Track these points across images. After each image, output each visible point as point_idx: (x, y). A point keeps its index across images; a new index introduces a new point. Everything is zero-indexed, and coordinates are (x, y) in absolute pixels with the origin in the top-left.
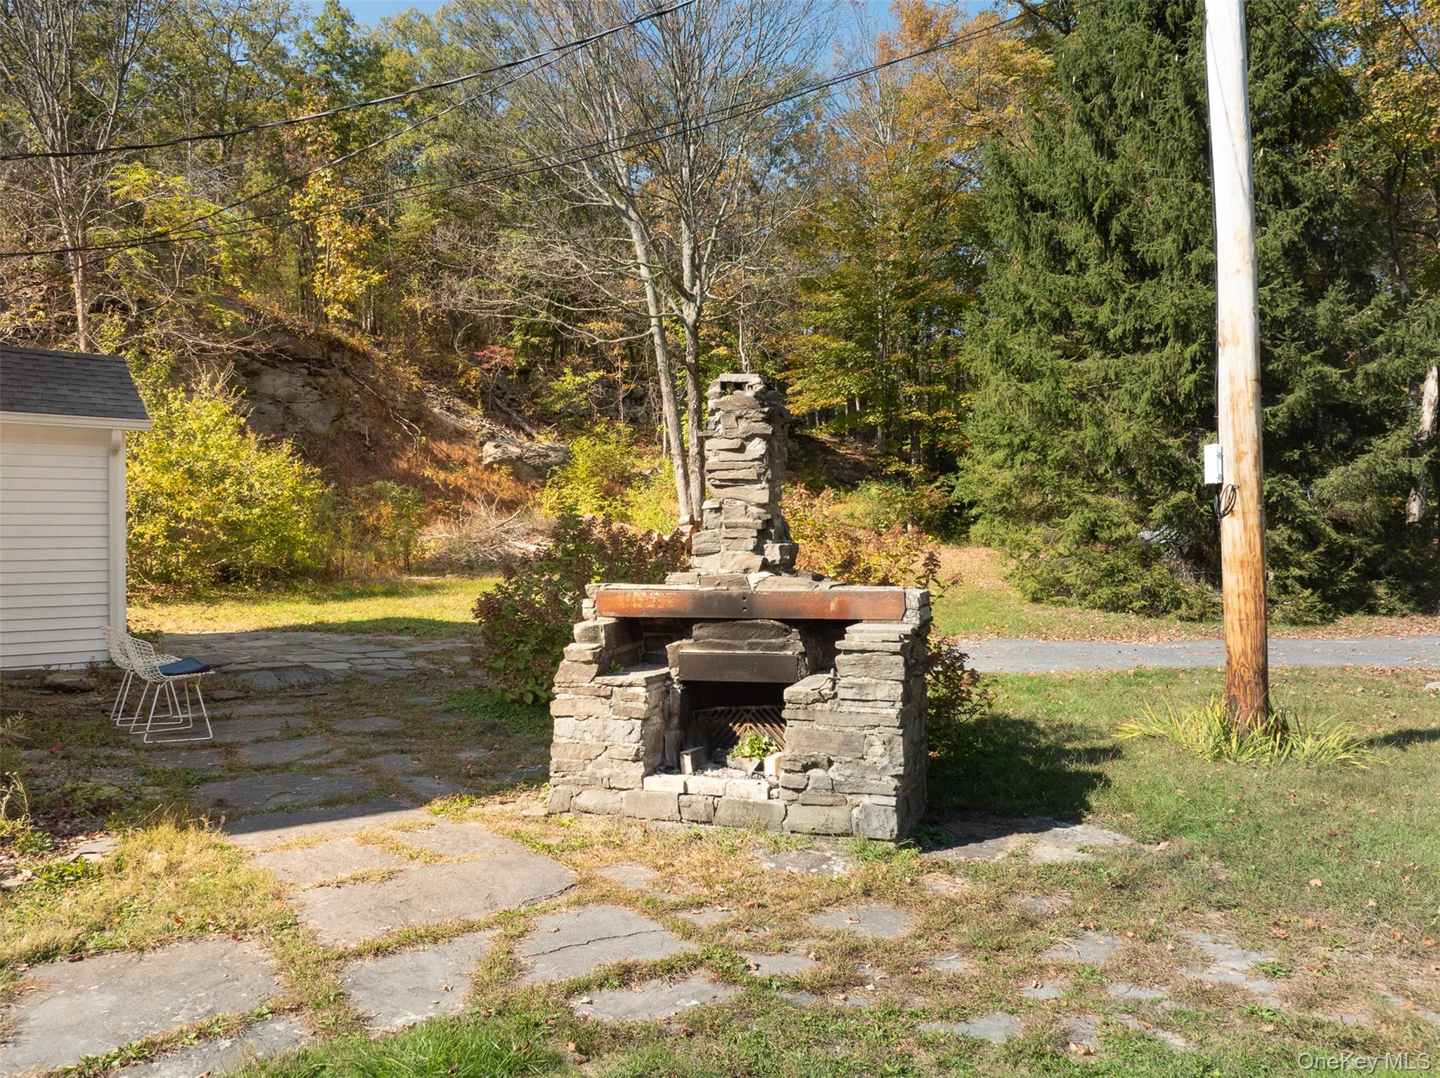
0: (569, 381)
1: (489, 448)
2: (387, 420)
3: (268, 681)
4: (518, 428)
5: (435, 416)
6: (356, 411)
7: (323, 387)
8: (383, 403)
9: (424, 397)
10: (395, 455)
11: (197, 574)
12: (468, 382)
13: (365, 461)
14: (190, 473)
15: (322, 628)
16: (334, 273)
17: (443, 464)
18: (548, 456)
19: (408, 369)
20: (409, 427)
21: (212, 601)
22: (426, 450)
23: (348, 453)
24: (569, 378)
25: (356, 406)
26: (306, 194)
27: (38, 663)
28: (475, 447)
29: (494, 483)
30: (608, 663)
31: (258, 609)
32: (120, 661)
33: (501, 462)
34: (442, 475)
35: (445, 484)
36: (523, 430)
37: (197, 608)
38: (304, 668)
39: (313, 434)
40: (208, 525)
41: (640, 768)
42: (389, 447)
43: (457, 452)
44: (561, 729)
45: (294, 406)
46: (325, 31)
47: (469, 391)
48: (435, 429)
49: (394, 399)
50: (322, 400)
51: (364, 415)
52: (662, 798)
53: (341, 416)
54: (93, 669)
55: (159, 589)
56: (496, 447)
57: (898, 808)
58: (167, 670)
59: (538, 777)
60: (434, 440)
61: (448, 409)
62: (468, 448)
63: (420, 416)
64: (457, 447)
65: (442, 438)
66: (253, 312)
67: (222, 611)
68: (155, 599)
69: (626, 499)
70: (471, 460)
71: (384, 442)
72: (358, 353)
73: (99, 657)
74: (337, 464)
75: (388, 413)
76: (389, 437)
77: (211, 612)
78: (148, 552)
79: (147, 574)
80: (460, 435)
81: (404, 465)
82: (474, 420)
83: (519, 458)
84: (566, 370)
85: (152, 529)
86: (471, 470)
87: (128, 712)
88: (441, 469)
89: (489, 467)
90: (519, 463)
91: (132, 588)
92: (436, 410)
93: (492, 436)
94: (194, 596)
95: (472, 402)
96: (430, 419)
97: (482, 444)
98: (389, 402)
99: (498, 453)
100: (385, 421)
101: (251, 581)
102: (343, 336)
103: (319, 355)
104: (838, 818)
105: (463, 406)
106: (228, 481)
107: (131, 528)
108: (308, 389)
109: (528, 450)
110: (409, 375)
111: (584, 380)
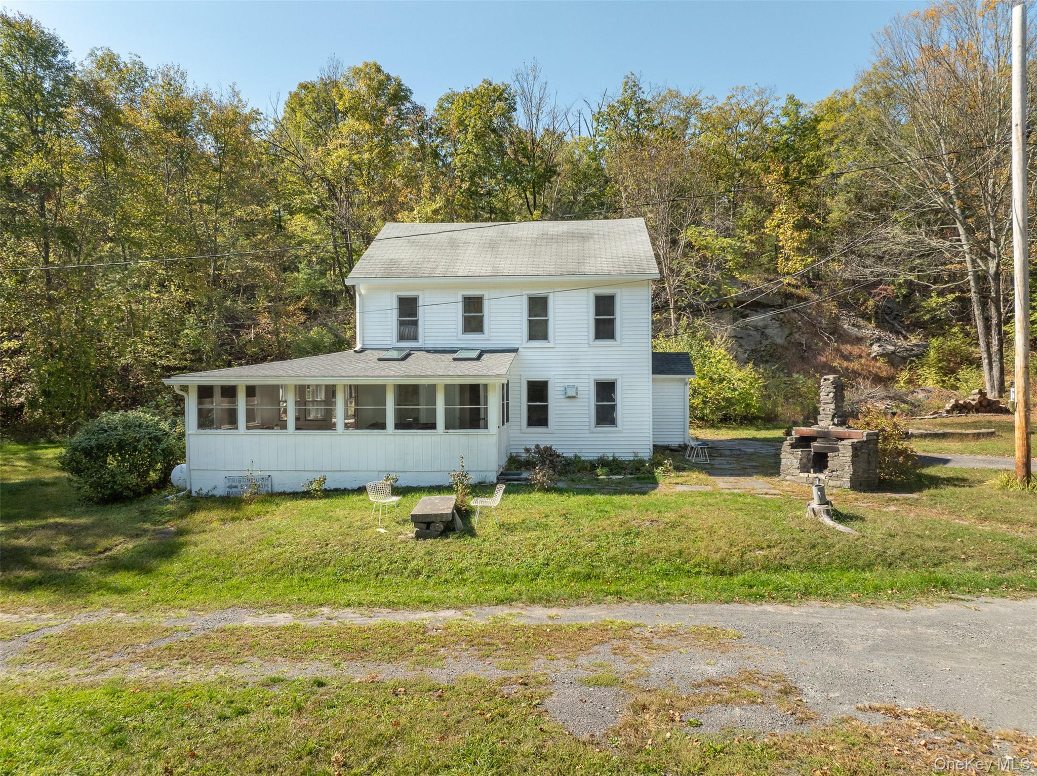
0: (934, 301)
1: (875, 348)
2: (816, 334)
3: (728, 453)
4: (898, 333)
5: (844, 330)
6: (799, 331)
7: (781, 319)
8: (814, 326)
9: (839, 319)
10: (819, 354)
11: (714, 417)
12: (866, 308)
13: (802, 358)
14: (711, 378)
15: (755, 439)
16: (787, 259)
17: (846, 358)
18: (913, 350)
19: (831, 304)
20: (828, 337)
21: (718, 428)
22: (838, 350)
23: (793, 354)
24: (935, 299)
25: (799, 328)
26: (773, 220)
27: (666, 443)
28: (866, 346)
29: (877, 367)
30: (793, 446)
31: (734, 432)
32: (688, 443)
33: (882, 355)
34: (845, 364)
35: (847, 369)
36: (902, 334)
37: (712, 430)
38: (740, 450)
39: (776, 345)
40: (717, 400)
41: (799, 471)
42: (816, 350)
43: (856, 350)
44: (783, 461)
45: (766, 331)
46: (787, 114)
47: (867, 313)
48: (844, 337)
49: (820, 323)
50: (781, 326)
51: (803, 333)
52: (803, 478)
53: (791, 334)
54: (680, 446)
55: (700, 423)
56: (879, 346)
57: (850, 481)
58: (699, 445)
59: (778, 473)
60: (843, 344)
61: (853, 325)
62: (863, 348)
63: (836, 331)
64: (855, 347)
65: (847, 342)
66: (746, 284)
67: (721, 432)
68: (698, 427)
69: (958, 376)
70: (864, 355)
71: (814, 347)
72: (802, 298)
73: (682, 443)
74: (788, 360)
75: (817, 331)
76: (816, 344)
77: (717, 432)
78: (696, 408)
79: (696, 417)
80: (859, 340)
81: (824, 359)
82: (870, 330)
83: (893, 353)
84: (933, 294)
85: (697, 401)
86: (863, 361)
87: (689, 456)
88: (845, 360)
89: (875, 358)
90: (893, 356)
91: (691, 422)
92: (845, 326)
93: (879, 340)
94: (713, 426)
95: (869, 320)
96: (842, 332)
97: (871, 345)
98: (817, 324)
99: (880, 350)
100: (815, 335)
101: (735, 421)
102: (793, 290)
103: (780, 302)
104: (838, 483)
105: (862, 322)
106: (725, 382)
107: (690, 400)
108: (774, 321)
109: (900, 347)
110: (831, 307)
111: (945, 299)
